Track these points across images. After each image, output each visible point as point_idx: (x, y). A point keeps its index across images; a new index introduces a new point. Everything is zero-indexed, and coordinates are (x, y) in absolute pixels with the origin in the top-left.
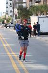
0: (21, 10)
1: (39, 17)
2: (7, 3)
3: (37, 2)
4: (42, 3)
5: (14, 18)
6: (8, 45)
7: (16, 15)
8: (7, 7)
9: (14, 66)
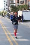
0: (12, 7)
1: (23, 12)
2: (4, 4)
3: (22, 3)
4: (24, 4)
5: (9, 12)
6: (5, 27)
7: (10, 11)
8: (5, 6)
9: (8, 39)
